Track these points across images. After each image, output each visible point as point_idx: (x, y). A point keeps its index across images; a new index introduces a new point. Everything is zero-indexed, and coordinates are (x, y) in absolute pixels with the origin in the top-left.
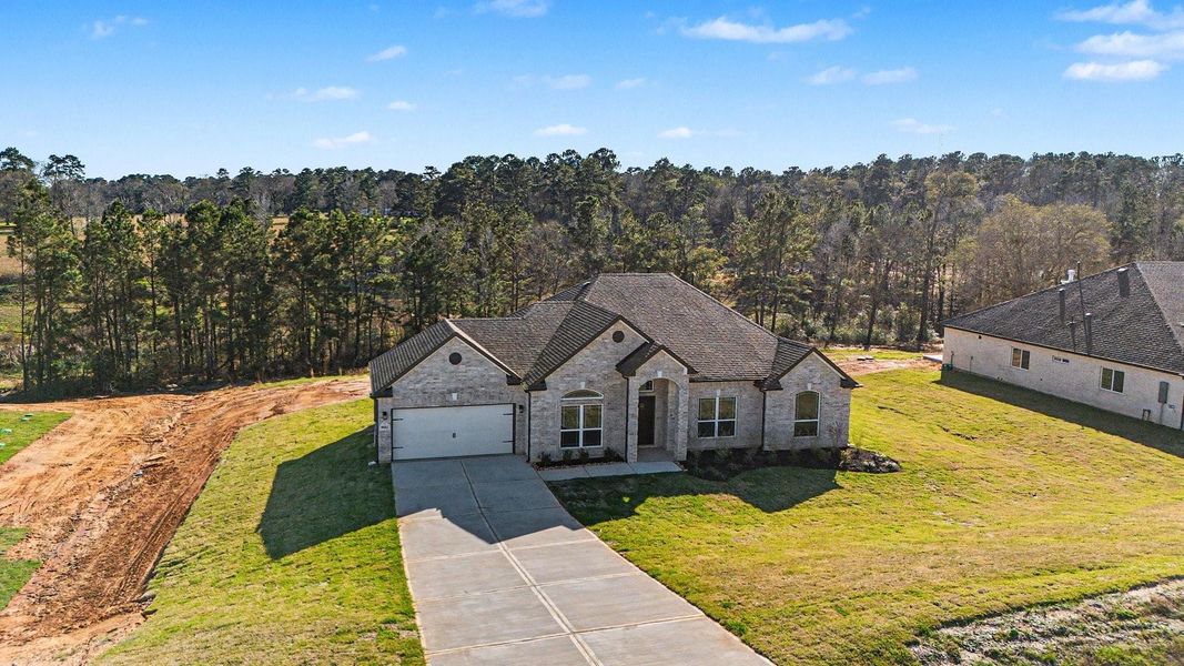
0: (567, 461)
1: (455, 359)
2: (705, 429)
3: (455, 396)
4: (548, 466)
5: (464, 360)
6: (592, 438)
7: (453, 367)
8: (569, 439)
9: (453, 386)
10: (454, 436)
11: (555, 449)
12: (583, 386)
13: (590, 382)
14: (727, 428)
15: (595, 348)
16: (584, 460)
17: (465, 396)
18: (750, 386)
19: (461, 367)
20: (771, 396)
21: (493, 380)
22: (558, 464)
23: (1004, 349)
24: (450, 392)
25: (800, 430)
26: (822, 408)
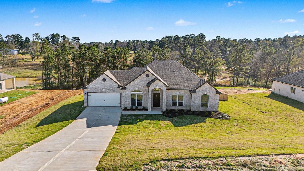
0: (132, 109)
1: (104, 80)
2: (174, 104)
3: (104, 90)
4: (126, 110)
5: (106, 80)
6: (140, 104)
7: (103, 82)
8: (133, 103)
9: (103, 87)
10: (104, 101)
11: (129, 106)
12: (137, 89)
13: (139, 88)
14: (181, 104)
15: (140, 78)
16: (137, 109)
17: (107, 90)
18: (188, 92)
19: (106, 82)
20: (193, 95)
21: (114, 86)
22: (129, 110)
23: (288, 87)
24: (103, 89)
25: (202, 105)
26: (210, 100)
